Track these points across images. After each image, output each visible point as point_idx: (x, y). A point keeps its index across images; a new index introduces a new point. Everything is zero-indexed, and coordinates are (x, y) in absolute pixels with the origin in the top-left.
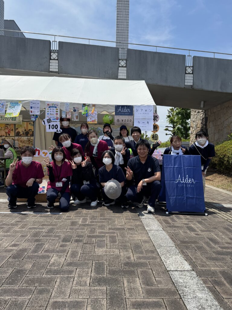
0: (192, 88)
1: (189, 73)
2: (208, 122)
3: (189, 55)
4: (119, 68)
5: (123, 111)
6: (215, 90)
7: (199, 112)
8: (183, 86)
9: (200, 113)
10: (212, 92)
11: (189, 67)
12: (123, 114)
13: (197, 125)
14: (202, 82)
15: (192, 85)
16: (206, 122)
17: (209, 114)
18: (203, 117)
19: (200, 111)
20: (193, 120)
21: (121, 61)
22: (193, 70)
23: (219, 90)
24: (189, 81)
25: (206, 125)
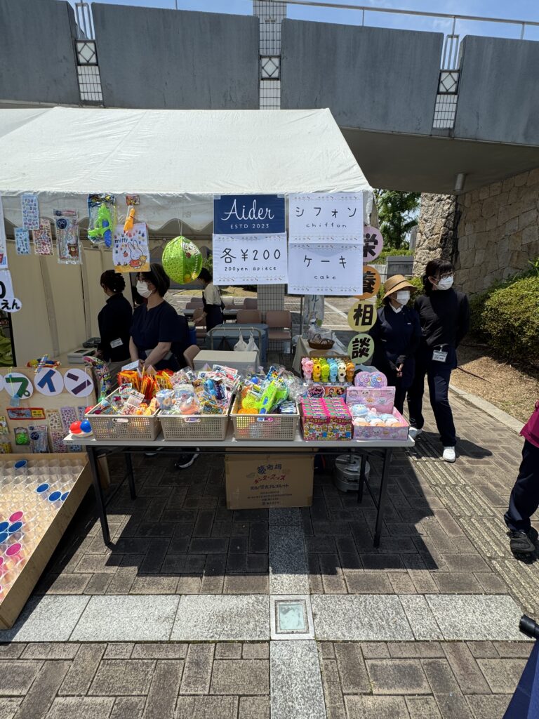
0: (450, 136)
1: (447, 93)
2: (462, 223)
3: (451, 34)
4: (261, 82)
5: (246, 216)
6: (509, 140)
7: (440, 200)
8: (425, 132)
9: (443, 202)
10: (500, 146)
11: (450, 72)
12: (246, 226)
13: (433, 229)
14: (478, 117)
15: (452, 126)
16: (456, 223)
17: (466, 204)
18: (451, 210)
19: (444, 197)
20: (425, 217)
21: (267, 60)
22: (458, 83)
23: (520, 141)
24: (444, 115)
25: (455, 229)
